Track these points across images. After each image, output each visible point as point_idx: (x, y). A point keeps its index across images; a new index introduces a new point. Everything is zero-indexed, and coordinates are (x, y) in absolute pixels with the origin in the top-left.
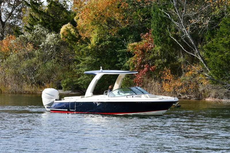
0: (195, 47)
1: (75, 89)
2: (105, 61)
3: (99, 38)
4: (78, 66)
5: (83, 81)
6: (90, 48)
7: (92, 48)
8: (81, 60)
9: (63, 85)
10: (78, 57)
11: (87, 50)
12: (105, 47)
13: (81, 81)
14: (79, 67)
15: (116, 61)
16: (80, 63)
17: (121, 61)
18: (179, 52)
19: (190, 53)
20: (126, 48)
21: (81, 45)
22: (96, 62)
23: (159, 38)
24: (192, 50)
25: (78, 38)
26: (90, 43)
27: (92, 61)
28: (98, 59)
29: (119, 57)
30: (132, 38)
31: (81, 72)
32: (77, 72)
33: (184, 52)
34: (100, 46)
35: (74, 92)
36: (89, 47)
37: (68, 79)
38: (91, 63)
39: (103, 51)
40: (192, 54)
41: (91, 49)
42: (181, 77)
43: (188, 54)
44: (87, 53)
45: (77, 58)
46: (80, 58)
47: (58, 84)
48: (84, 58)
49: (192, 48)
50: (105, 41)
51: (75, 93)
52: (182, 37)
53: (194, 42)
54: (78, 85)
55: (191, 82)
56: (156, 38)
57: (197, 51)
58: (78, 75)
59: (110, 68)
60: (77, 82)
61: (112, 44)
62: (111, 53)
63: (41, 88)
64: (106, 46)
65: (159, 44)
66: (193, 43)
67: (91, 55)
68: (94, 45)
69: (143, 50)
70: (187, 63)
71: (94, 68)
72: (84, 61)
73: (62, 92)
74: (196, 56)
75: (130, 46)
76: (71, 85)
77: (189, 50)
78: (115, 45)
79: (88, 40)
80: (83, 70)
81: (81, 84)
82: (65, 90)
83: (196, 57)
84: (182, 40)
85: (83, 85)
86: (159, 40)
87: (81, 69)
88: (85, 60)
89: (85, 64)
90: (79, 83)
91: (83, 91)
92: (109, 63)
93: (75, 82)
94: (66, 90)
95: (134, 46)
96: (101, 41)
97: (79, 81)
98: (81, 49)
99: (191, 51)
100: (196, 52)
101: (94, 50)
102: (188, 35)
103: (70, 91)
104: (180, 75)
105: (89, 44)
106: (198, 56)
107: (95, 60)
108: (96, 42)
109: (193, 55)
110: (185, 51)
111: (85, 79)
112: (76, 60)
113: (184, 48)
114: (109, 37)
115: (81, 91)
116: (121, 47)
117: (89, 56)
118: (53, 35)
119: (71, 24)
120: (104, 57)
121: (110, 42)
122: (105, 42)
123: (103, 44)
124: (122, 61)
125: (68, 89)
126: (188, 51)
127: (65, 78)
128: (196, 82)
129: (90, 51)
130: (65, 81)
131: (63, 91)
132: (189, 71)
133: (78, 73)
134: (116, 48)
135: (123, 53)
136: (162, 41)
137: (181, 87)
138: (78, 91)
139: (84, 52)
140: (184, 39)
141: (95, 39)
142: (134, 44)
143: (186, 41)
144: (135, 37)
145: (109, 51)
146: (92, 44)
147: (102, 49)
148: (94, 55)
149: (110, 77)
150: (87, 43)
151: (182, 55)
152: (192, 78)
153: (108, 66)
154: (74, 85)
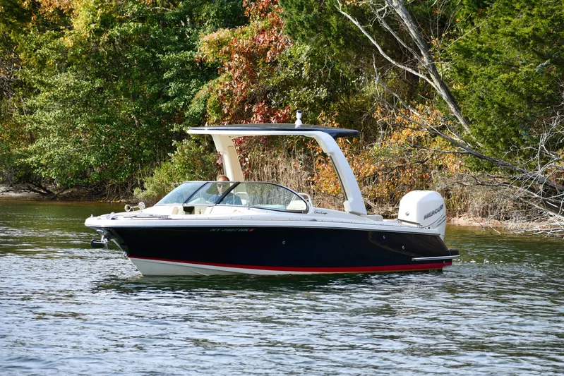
0: (421, 47)
1: (20, 179)
2: (121, 89)
3: (100, 12)
4: (29, 103)
5: (45, 152)
6: (71, 44)
7: (78, 43)
8: (41, 83)
10: (31, 75)
11: (60, 49)
12: (124, 41)
13: (40, 154)
14: (31, 110)
15: (161, 91)
16: (36, 95)
18: (369, 62)
19: (403, 67)
20: (192, 48)
21: (42, 35)
22: (91, 91)
23: (303, 16)
24: (412, 56)
25: (30, 11)
26: (71, 28)
27: (76, 89)
28: (98, 83)
29: (171, 79)
30: (212, 14)
31: (40, 123)
32: (25, 124)
33: (383, 64)
34: (105, 38)
35: (16, 190)
38: (74, 96)
39: (116, 56)
40: (410, 70)
41: (74, 48)
42: (372, 146)
43: (396, 69)
44: (59, 60)
45: (26, 75)
46: (38, 77)
48: (51, 75)
49: (410, 49)
50: (121, 21)
51: (18, 195)
52: (379, 13)
53: (418, 31)
54: (27, 167)
55: (404, 161)
56: (294, 16)
57: (425, 59)
58: (31, 135)
59: (139, 113)
60: (26, 157)
61: (145, 32)
62: (144, 63)
64: (126, 40)
65: (303, 37)
66: (413, 34)
67: (74, 67)
68: (86, 33)
69: (253, 56)
70: (392, 101)
71: (84, 111)
72: (50, 87)
74: (424, 77)
75: (207, 42)
76: (6, 168)
77: (400, 55)
78: (155, 34)
79: (63, 18)
80: (46, 118)
81: (40, 165)
83: (423, 79)
84: (377, 24)
85: (45, 167)
86: (301, 23)
87: (38, 112)
88: (53, 86)
89: (56, 98)
90: (32, 162)
91: (44, 189)
92: (135, 97)
93: (20, 156)
95: (220, 43)
96: (107, 22)
97: (31, 154)
98: (39, 46)
99: (406, 59)
100: (423, 62)
101: (84, 52)
102: (396, 8)
103: (2, 188)
104: (370, 138)
106: (428, 76)
107: (88, 86)
108: (92, 26)
109: (414, 73)
110: (388, 58)
111: (54, 146)
112: (20, 84)
113: (384, 50)
114: (135, 8)
115: (40, 187)
116: (173, 43)
117: (66, 72)
120: (119, 73)
121: (140, 25)
122: (120, 26)
123: (115, 31)
124: (181, 92)
126: (396, 61)
128: (422, 162)
129: (72, 55)
132: (402, 126)
133: (28, 126)
134: (156, 45)
135: (183, 63)
136: (313, 27)
137: (374, 179)
138: (29, 187)
139: (49, 56)
140: (384, 18)
141: (88, 13)
142: (221, 36)
143: (391, 27)
144: (224, 12)
145: (135, 57)
146: (76, 32)
147: (112, 49)
148: (84, 68)
149: (138, 143)
150: (61, 27)
151: (378, 72)
152: (410, 150)
153: (132, 106)
154: (15, 167)
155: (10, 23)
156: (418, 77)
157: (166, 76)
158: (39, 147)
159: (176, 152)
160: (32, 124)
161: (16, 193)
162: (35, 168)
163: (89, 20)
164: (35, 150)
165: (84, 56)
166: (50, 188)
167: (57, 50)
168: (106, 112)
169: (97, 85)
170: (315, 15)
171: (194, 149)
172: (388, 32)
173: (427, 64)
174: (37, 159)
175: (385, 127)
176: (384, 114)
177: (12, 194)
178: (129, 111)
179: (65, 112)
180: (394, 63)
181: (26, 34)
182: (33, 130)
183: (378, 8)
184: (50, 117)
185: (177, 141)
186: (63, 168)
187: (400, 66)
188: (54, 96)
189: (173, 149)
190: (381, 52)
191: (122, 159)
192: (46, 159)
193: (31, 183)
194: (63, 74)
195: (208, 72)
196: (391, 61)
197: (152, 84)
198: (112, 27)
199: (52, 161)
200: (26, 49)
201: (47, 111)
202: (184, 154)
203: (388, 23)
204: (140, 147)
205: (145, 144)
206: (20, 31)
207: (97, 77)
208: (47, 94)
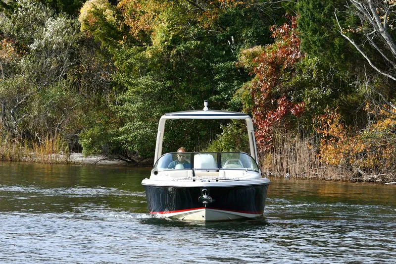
1: (113, 151)
2: (185, 88)
3: (172, 33)
4: (120, 97)
5: (131, 133)
6: (150, 56)
7: (156, 54)
8: (129, 83)
9: (83, 142)
10: (122, 78)
11: (143, 60)
12: (187, 54)
13: (127, 134)
14: (122, 102)
15: (212, 89)
16: (125, 91)
17: (222, 90)
18: (361, 71)
19: (386, 75)
20: (235, 59)
21: (130, 49)
22: (163, 89)
23: (316, 37)
24: (392, 67)
25: (123, 32)
26: (151, 45)
27: (154, 88)
28: (168, 84)
29: (218, 80)
30: (249, 34)
31: (127, 111)
32: (117, 112)
33: (371, 72)
34: (174, 52)
35: (111, 159)
36: (148, 54)
37: (96, 129)
38: (152, 92)
39: (181, 64)
40: (390, 77)
41: (152, 59)
42: (363, 131)
43: (381, 76)
44: (142, 67)
45: (118, 77)
46: (127, 79)
47: (72, 140)
48: (136, 78)
49: (391, 62)
50: (186, 40)
51: (112, 162)
52: (369, 36)
54: (118, 143)
55: (386, 142)
56: (309, 37)
58: (121, 120)
59: (196, 105)
60: (118, 136)
61: (202, 47)
62: (200, 70)
63: (31, 147)
64: (188, 52)
65: (315, 52)
66: (393, 50)
67: (152, 72)
68: (161, 49)
69: (276, 66)
70: (377, 98)
71: (158, 103)
72: (134, 86)
73: (81, 159)
75: (244, 55)
76: (103, 144)
77: (384, 66)
78: (209, 50)
79: (146, 37)
80: (132, 108)
81: (127, 141)
82: (87, 155)
84: (367, 44)
85: (131, 143)
86: (314, 42)
87: (126, 105)
88: (137, 85)
89: (138, 93)
90: (122, 140)
91: (130, 158)
92: (194, 94)
93: (113, 135)
94: (89, 154)
95: (254, 55)
96: (176, 41)
97: (120, 134)
98: (128, 57)
99: (388, 69)
101: (159, 62)
102: (382, 32)
103: (101, 158)
104: (362, 126)
105: (148, 48)
107: (161, 85)
108: (166, 43)
109: (394, 79)
110: (375, 68)
111: (137, 129)
112: (115, 84)
113: (372, 62)
114: (196, 31)
115: (127, 157)
116: (222, 56)
117: (146, 75)
120: (183, 77)
121: (199, 43)
122: (185, 44)
123: (181, 47)
124: (225, 90)
125: (95, 151)
126: (381, 70)
127: (91, 125)
129: (151, 64)
130: (89, 133)
131: (82, 157)
132: (385, 117)
133: (119, 114)
134: (210, 57)
135: (229, 70)
136: (322, 45)
137: (364, 154)
138: (119, 157)
139: (135, 64)
140: (373, 40)
141: (163, 34)
142: (255, 50)
143: (378, 46)
144: (258, 33)
145: (195, 65)
146: (154, 47)
147: (178, 59)
148: (159, 73)
149: (196, 127)
150: (144, 44)
151: (368, 78)
152: (390, 134)
153: (192, 100)
154: (109, 143)
155: (109, 40)
157: (216, 77)
158: (126, 129)
159: (222, 134)
160: (122, 112)
161: (110, 161)
162: (123, 144)
163: (163, 39)
164: (124, 131)
165: (159, 65)
166: (133, 157)
167: (140, 60)
168: (174, 104)
169: (168, 85)
170: (324, 37)
171: (235, 131)
172: (376, 50)
174: (125, 138)
175: (372, 117)
176: (372, 108)
177: (108, 162)
178: (190, 103)
179: (145, 104)
180: (379, 71)
181: (119, 49)
182: (123, 116)
183: (369, 33)
184: (134, 107)
185: (224, 125)
186: (142, 144)
187: (383, 74)
188: (137, 91)
189: (220, 131)
190: (370, 64)
191: (184, 138)
192: (131, 137)
193: (121, 154)
194: (144, 77)
195: (244, 75)
196: (378, 70)
197: (207, 84)
198: (179, 44)
199: (136, 139)
200: (119, 59)
201: (132, 103)
202: (228, 135)
203: (375, 43)
204: (197, 130)
205: (201, 126)
206: (115, 46)
207: (168, 79)
208: (132, 89)
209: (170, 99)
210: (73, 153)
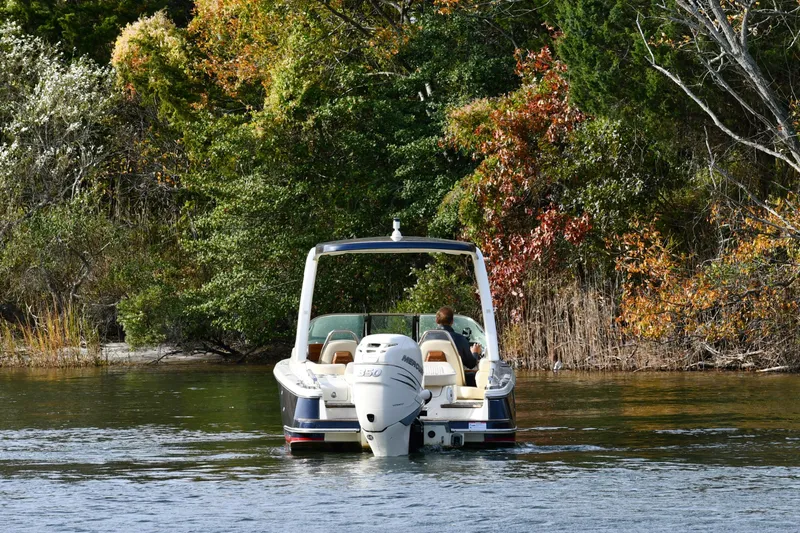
0: (776, 112)
1: (191, 335)
2: (334, 196)
4: (200, 222)
5: (226, 294)
6: (260, 133)
7: (270, 131)
8: (217, 192)
9: (124, 321)
11: (246, 142)
12: (335, 124)
13: (219, 297)
14: (205, 232)
15: (391, 196)
16: (210, 209)
17: (411, 199)
18: (699, 138)
19: (750, 144)
20: (438, 131)
22: (289, 201)
23: (596, 74)
24: (764, 127)
27: (270, 199)
29: (403, 177)
30: (466, 76)
31: (217, 251)
32: (196, 253)
33: (719, 138)
34: (309, 121)
35: (188, 351)
36: (256, 129)
37: (154, 291)
38: (266, 208)
39: (324, 147)
40: (761, 148)
41: (264, 138)
42: (709, 264)
43: (742, 148)
44: (244, 159)
45: (194, 182)
46: (211, 185)
47: (104, 317)
48: (230, 179)
49: (760, 117)
51: (190, 358)
52: (712, 64)
53: (771, 90)
54: (201, 317)
55: (758, 284)
56: (584, 76)
57: (784, 131)
58: (205, 268)
59: (359, 229)
60: (199, 303)
61: (366, 111)
62: (364, 155)
63: (19, 335)
64: (339, 120)
65: (597, 106)
66: (763, 93)
67: (265, 166)
68: (280, 116)
70: (736, 195)
71: (280, 231)
72: (229, 198)
73: (126, 354)
74: (784, 158)
75: (458, 117)
76: (171, 319)
77: (745, 126)
78: (381, 112)
80: (227, 244)
81: (219, 314)
82: (137, 346)
83: (781, 161)
84: (709, 82)
85: (226, 315)
86: (595, 85)
87: (215, 236)
88: (234, 196)
89: (238, 212)
90: (208, 309)
91: (227, 348)
92: (353, 206)
93: (191, 302)
94: (142, 344)
95: (476, 120)
96: (313, 98)
97: (205, 297)
99: (755, 132)
100: (781, 135)
101: (279, 143)
102: (738, 55)
103: (167, 350)
104: (708, 251)
105: (254, 114)
106: (790, 156)
107: (285, 193)
108: (292, 104)
109: (768, 151)
110: (728, 131)
111: (239, 284)
112: (188, 195)
113: (720, 120)
114: (351, 75)
115: (221, 345)
116: (409, 126)
117: (252, 173)
118: (78, 71)
119: (168, 17)
120: (329, 173)
121: (360, 99)
123: (324, 110)
124: (418, 196)
125: (154, 338)
126: (740, 136)
127: (138, 285)
128: (785, 284)
129: (262, 149)
130: (138, 300)
131: (128, 350)
132: (753, 233)
133: (200, 257)
135: (423, 156)
136: (612, 90)
137: (713, 312)
138: (205, 345)
140: (719, 73)
142: (476, 109)
143: (731, 85)
144: (482, 73)
145: (352, 147)
146: (266, 114)
147: (318, 136)
149: (361, 274)
150: (247, 107)
151: (713, 154)
152: (766, 267)
153: (350, 221)
154: (183, 318)
156: (774, 157)
157: (399, 173)
158: (217, 287)
159: (416, 286)
160: (206, 254)
161: (186, 355)
162: (213, 318)
164: (211, 292)
165: (278, 149)
166: (235, 346)
168: (314, 231)
169: (299, 191)
170: (614, 71)
171: (443, 279)
172: (726, 93)
173: (787, 138)
174: (214, 305)
175: (727, 233)
176: (725, 214)
177: (181, 357)
178: (346, 228)
179: (253, 234)
180: (737, 138)
182: (208, 262)
183: (710, 58)
184: (231, 241)
185: (417, 268)
186: (252, 316)
187: (745, 142)
188: (236, 209)
189: (412, 281)
190: (717, 123)
191: (339, 298)
192: (228, 303)
193: (208, 339)
194: (248, 177)
195: (459, 164)
196: (733, 135)
197: (379, 185)
198: (319, 105)
199: (237, 306)
201: (226, 233)
202: (428, 288)
203: (725, 79)
204: (364, 280)
205: (371, 274)
207: (298, 180)
208: (226, 206)
209: (305, 219)
210: (108, 342)
